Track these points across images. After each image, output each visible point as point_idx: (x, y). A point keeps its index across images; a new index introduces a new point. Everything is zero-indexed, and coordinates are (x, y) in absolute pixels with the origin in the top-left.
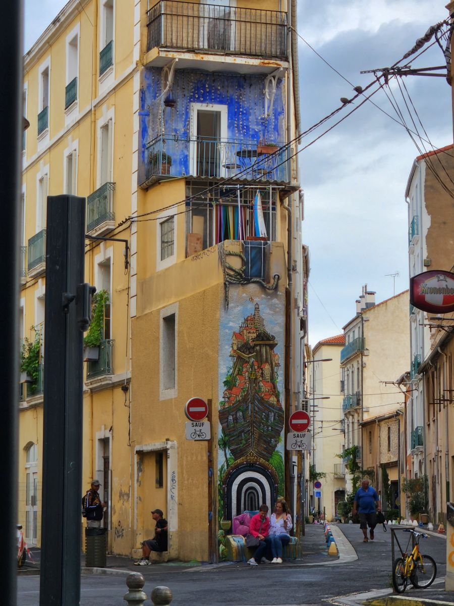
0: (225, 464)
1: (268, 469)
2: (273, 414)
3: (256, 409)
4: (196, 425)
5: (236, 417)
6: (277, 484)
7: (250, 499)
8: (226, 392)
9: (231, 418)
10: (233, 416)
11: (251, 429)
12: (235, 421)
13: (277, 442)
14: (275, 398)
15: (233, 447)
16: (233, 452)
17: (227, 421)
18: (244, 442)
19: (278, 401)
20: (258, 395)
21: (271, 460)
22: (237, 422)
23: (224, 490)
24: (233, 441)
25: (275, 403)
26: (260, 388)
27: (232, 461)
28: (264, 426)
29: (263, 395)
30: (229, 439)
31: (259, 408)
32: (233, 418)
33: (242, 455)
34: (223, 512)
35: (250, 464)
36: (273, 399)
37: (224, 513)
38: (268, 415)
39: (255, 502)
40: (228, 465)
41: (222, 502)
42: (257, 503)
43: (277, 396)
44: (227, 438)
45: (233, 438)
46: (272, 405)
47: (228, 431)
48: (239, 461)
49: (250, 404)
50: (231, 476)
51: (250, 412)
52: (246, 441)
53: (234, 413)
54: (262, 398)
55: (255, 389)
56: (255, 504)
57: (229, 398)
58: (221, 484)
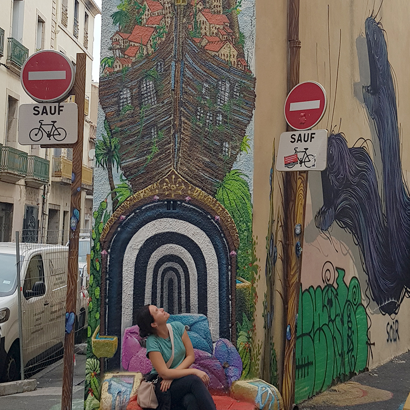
0: (110, 201)
1: (213, 213)
2: (228, 85)
3: (188, 73)
4: (45, 112)
5: (140, 92)
6: (236, 250)
7: (166, 285)
8: (117, 37)
9: (126, 94)
10: (131, 89)
11: (174, 120)
12: (136, 102)
13: (238, 149)
14: (233, 49)
15: (129, 162)
16: (128, 172)
17: (118, 103)
18: (155, 149)
19: (241, 55)
20: (193, 41)
21: (220, 194)
22: (141, 104)
23: (103, 261)
24: (130, 148)
25: (233, 60)
26: (197, 28)
27: (127, 193)
28: (205, 113)
29: (203, 44)
30: (120, 142)
31: (194, 72)
32: (132, 96)
33: (151, 180)
34: (98, 316)
35: (169, 202)
36: (228, 52)
37: (102, 316)
38: (216, 87)
39: (180, 293)
40: (115, 202)
41: (97, 292)
42: (183, 296)
43: (239, 44)
44: (115, 141)
45: (129, 141)
46: (226, 66)
47: (120, 124)
48: (142, 194)
49: (173, 63)
50: (122, 227)
51: (172, 82)
52: (161, 146)
53: (134, 83)
54: (203, 50)
55: (187, 29)
56: (180, 298)
57: (123, 50)
58: (98, 247)
